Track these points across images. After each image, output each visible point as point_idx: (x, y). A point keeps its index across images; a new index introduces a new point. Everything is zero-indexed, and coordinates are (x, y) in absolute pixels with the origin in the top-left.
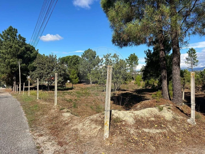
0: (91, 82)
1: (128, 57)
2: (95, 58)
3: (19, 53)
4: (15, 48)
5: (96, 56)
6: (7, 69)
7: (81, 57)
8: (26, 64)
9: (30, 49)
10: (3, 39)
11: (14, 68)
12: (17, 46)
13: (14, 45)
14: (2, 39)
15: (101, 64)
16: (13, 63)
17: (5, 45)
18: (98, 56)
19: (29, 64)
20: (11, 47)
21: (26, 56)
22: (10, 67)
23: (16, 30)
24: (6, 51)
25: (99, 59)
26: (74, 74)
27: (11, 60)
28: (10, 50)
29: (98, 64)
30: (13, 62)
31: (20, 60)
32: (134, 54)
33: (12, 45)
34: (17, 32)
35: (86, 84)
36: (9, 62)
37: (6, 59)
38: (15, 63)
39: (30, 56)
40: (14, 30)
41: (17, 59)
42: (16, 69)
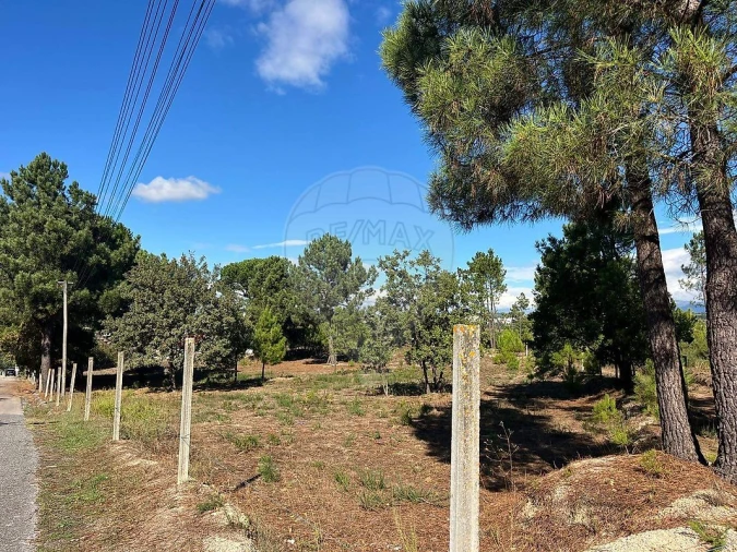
0: (333, 357)
1: (468, 263)
2: (349, 266)
3: (67, 250)
4: (55, 231)
5: (353, 260)
6: (20, 308)
7: (298, 265)
8: (92, 290)
9: (109, 235)
10: (12, 198)
11: (44, 305)
12: (61, 223)
13: (51, 222)
14: (9, 198)
15: (368, 287)
16: (41, 285)
17: (19, 222)
18: (358, 261)
19: (102, 290)
20: (39, 228)
21: (93, 259)
22: (31, 303)
23: (64, 167)
24: (19, 243)
25: (361, 269)
26: (268, 327)
27: (37, 275)
28: (34, 241)
29: (357, 288)
30: (45, 282)
31: (69, 275)
32: (491, 252)
33: (45, 222)
34: (65, 175)
35: (313, 363)
36: (29, 284)
37: (17, 269)
38: (49, 286)
39: (108, 259)
40: (55, 166)
41: (57, 272)
42: (54, 307)
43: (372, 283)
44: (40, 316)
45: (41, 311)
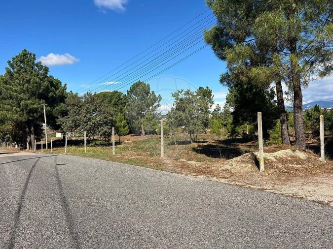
0: (143, 132)
2: (149, 95)
3: (41, 91)
4: (36, 83)
5: (151, 93)
6: (21, 115)
7: (127, 95)
8: (51, 107)
9: (55, 84)
10: (13, 69)
11: (33, 114)
12: (38, 80)
13: (34, 79)
14: (11, 69)
15: (157, 104)
16: (32, 106)
17: (18, 79)
18: (153, 92)
19: (54, 107)
20: (28, 82)
21: (51, 94)
22: (27, 113)
23: (34, 55)
24: (21, 88)
25: (155, 96)
26: (121, 121)
27: (29, 102)
28: (27, 87)
29: (153, 104)
30: (33, 104)
31: (42, 101)
32: (207, 87)
33: (31, 79)
34: (35, 59)
35: (134, 136)
36: (27, 105)
37: (21, 100)
38: (35, 106)
39: (56, 94)
40: (31, 54)
41: (37, 100)
42: (37, 114)
43: (159, 102)
44: (31, 118)
45: (31, 117)
